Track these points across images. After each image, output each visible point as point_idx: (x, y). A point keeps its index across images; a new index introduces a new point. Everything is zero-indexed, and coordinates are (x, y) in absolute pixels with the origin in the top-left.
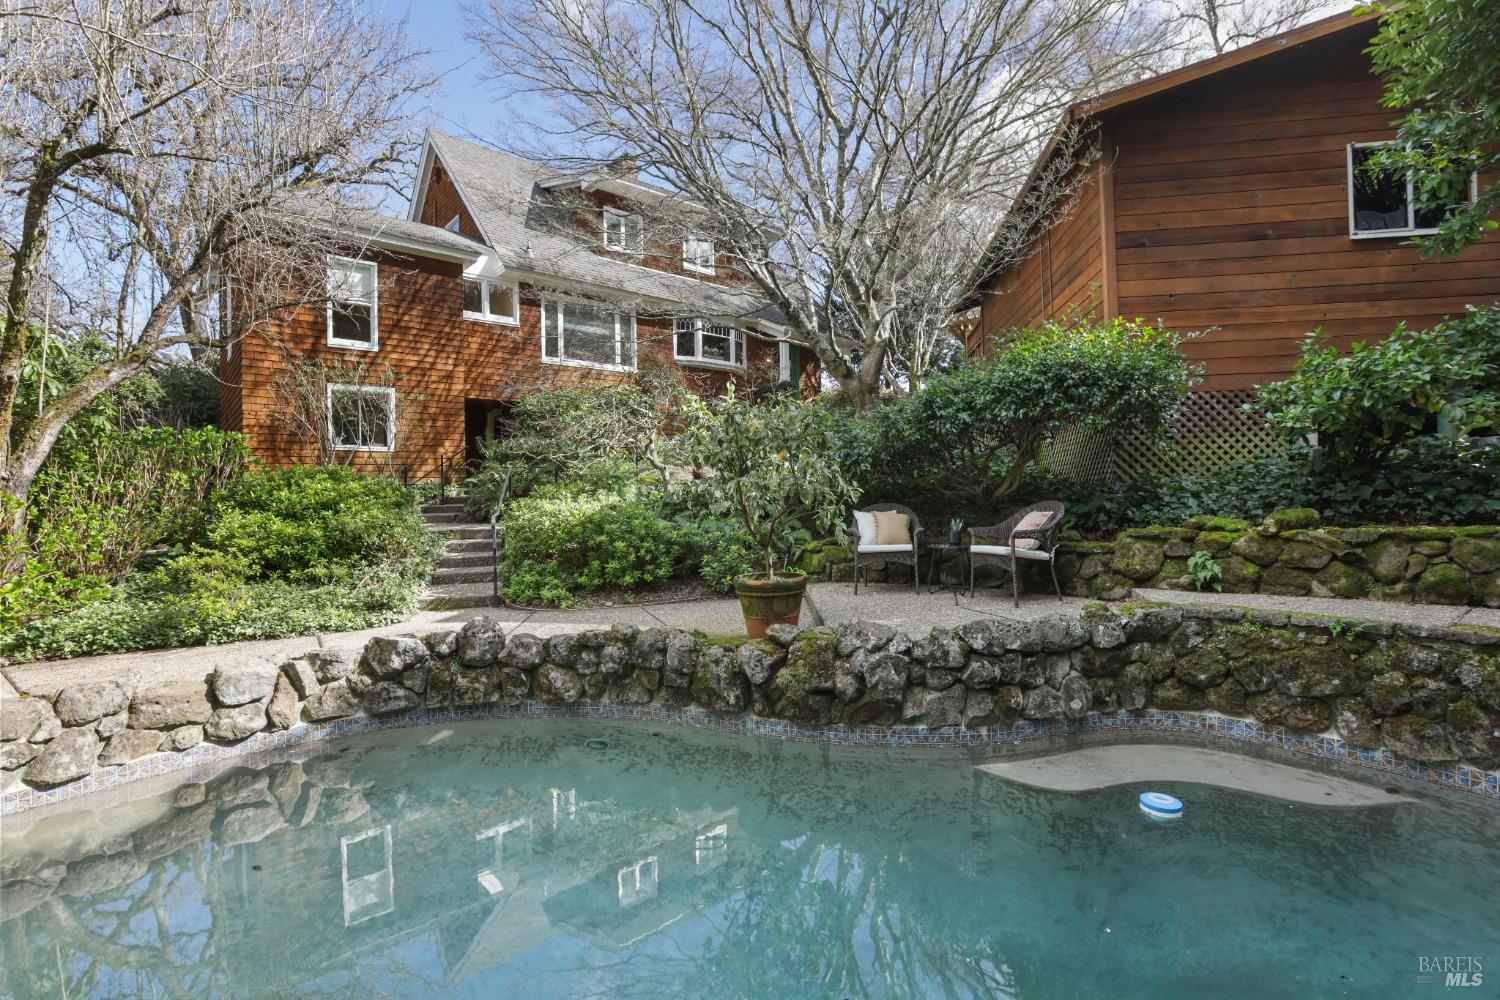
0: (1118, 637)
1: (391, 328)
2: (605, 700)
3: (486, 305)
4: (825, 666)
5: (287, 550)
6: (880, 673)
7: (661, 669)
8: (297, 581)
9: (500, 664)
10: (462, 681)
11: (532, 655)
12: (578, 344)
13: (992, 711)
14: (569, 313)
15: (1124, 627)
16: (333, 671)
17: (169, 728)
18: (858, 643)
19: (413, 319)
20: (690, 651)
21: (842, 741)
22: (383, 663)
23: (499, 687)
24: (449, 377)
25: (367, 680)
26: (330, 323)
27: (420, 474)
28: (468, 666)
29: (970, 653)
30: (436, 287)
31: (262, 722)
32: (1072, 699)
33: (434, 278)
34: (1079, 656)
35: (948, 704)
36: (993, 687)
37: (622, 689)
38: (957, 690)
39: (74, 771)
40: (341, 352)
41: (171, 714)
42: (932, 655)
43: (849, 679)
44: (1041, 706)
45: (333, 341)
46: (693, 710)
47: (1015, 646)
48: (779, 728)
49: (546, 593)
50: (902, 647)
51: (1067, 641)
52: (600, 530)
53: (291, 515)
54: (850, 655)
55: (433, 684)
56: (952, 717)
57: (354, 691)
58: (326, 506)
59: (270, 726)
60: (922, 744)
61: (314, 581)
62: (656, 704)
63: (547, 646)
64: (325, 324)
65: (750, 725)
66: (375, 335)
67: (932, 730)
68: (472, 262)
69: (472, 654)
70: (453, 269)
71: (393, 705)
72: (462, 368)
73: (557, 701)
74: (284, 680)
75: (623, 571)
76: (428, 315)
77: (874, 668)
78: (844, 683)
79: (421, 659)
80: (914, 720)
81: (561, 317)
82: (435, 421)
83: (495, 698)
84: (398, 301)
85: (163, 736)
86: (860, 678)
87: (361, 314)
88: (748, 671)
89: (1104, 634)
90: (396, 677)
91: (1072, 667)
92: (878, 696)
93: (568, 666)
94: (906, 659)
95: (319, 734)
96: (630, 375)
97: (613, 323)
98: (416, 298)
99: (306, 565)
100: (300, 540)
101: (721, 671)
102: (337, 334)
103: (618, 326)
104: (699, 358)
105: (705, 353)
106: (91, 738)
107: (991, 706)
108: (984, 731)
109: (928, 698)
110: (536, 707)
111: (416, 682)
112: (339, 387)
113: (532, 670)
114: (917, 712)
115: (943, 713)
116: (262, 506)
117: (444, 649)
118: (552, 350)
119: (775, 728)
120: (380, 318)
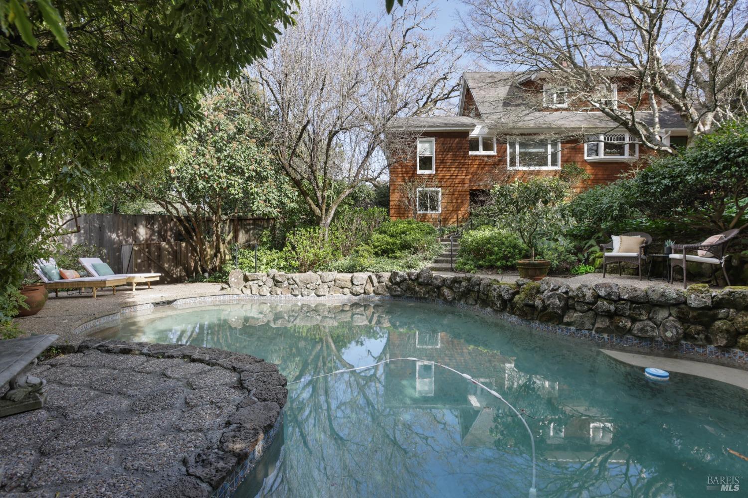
0: (705, 302)
1: (441, 163)
2: (462, 302)
3: (481, 147)
4: (531, 295)
5: (389, 247)
6: (551, 300)
7: (479, 291)
8: (391, 258)
9: (430, 285)
10: (417, 289)
11: (438, 282)
12: (527, 159)
13: (609, 326)
14: (522, 145)
15: (713, 298)
16: (382, 279)
17: (342, 288)
18: (547, 287)
19: (449, 158)
20: (487, 286)
21: (539, 328)
22: (395, 279)
23: (428, 292)
24: (463, 181)
25: (390, 284)
26: (418, 165)
27: (450, 222)
28: (420, 284)
29: (597, 297)
30: (458, 143)
31: (362, 291)
32: (667, 331)
33: (457, 140)
34: (675, 309)
35: (585, 319)
36: (610, 315)
37: (467, 298)
38: (590, 314)
39: (323, 294)
40: (421, 176)
41: (342, 284)
42: (577, 295)
43: (540, 302)
44: (641, 330)
45: (419, 172)
46: (489, 309)
47: (625, 297)
48: (515, 319)
49: (467, 267)
50: (564, 290)
51: (663, 299)
52: (489, 243)
53: (392, 236)
54: (543, 292)
55: (409, 288)
56: (588, 325)
57: (387, 287)
58: (403, 233)
59: (365, 293)
60: (573, 335)
61: (396, 258)
62: (478, 306)
63: (444, 280)
64: (416, 166)
65: (506, 317)
66: (434, 167)
67: (577, 330)
68: (473, 130)
69: (421, 280)
70: (466, 134)
71: (397, 293)
72: (469, 177)
73: (446, 301)
74: (369, 280)
75: (498, 260)
76: (455, 155)
77: (549, 297)
78: (538, 302)
79: (406, 280)
80: (569, 324)
81: (517, 147)
82: (457, 200)
83: (427, 296)
84: (441, 152)
85: (341, 290)
86: (543, 301)
87: (429, 159)
88: (503, 294)
89: (695, 299)
90: (398, 284)
91: (670, 315)
92: (550, 310)
93: (450, 288)
94: (565, 296)
95: (377, 298)
96: (556, 171)
97: (546, 145)
98: (450, 149)
99: (394, 253)
100: (393, 244)
101: (495, 293)
102: (421, 169)
103: (549, 147)
104: (602, 156)
105: (605, 154)
106: (326, 286)
107: (608, 324)
108: (606, 336)
109: (576, 315)
110: (440, 301)
111: (404, 286)
112: (420, 189)
113: (439, 288)
114: (569, 320)
115: (583, 324)
116: (385, 233)
117: (413, 277)
118: (513, 163)
119: (514, 319)
120: (436, 160)
